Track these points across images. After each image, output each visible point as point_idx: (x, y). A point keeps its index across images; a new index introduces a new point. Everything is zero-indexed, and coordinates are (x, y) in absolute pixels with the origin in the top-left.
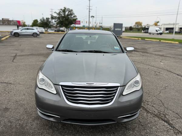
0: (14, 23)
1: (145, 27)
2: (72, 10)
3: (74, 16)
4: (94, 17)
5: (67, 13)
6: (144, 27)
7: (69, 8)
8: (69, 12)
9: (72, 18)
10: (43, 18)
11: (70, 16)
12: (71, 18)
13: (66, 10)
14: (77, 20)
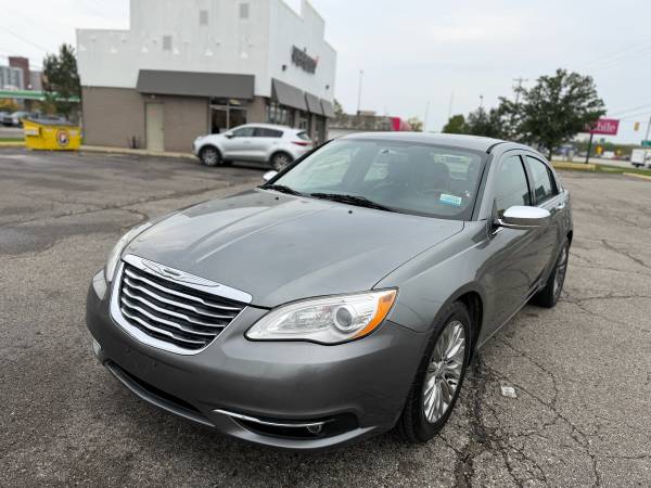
0: (384, 124)
2: (588, 80)
3: (592, 101)
5: (564, 92)
7: (576, 72)
8: (573, 88)
9: (583, 109)
10: (481, 109)
11: (575, 104)
12: (579, 109)
13: (563, 81)
14: (602, 117)
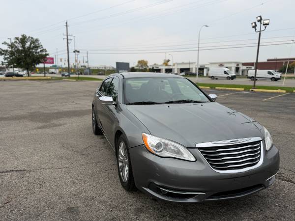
1: (153, 68)
2: (37, 40)
3: (42, 49)
4: (78, 52)
5: (28, 44)
6: (151, 67)
7: (31, 36)
8: (31, 44)
9: (38, 53)
11: (34, 51)
12: (36, 53)
13: (26, 40)
14: (47, 56)
